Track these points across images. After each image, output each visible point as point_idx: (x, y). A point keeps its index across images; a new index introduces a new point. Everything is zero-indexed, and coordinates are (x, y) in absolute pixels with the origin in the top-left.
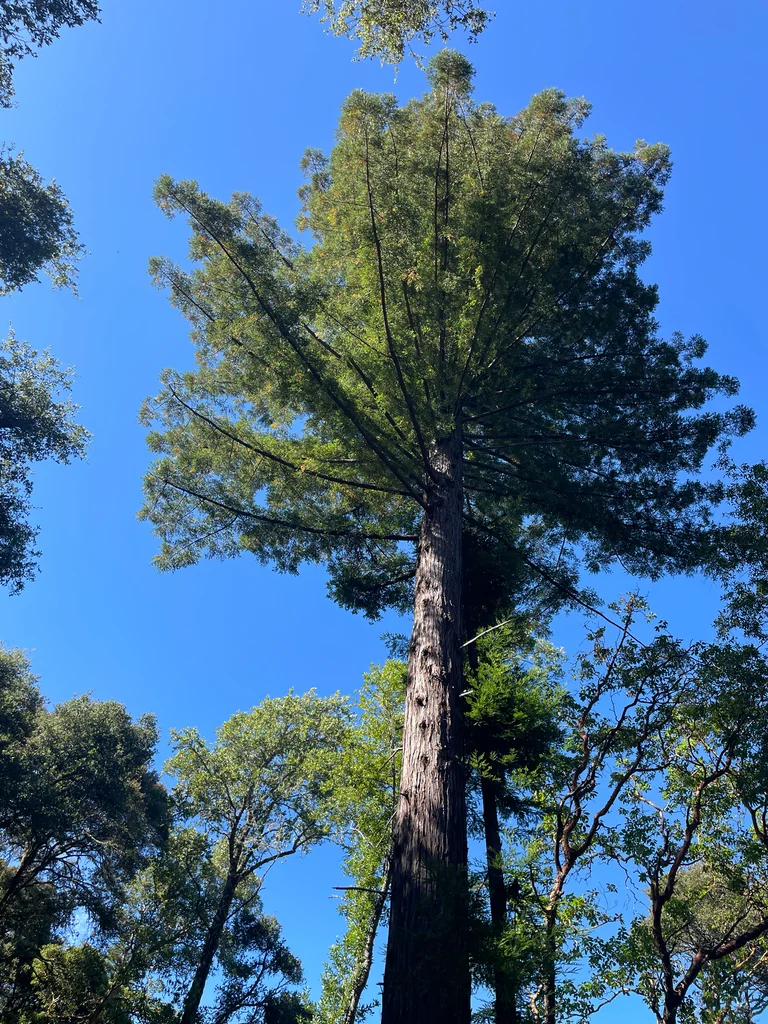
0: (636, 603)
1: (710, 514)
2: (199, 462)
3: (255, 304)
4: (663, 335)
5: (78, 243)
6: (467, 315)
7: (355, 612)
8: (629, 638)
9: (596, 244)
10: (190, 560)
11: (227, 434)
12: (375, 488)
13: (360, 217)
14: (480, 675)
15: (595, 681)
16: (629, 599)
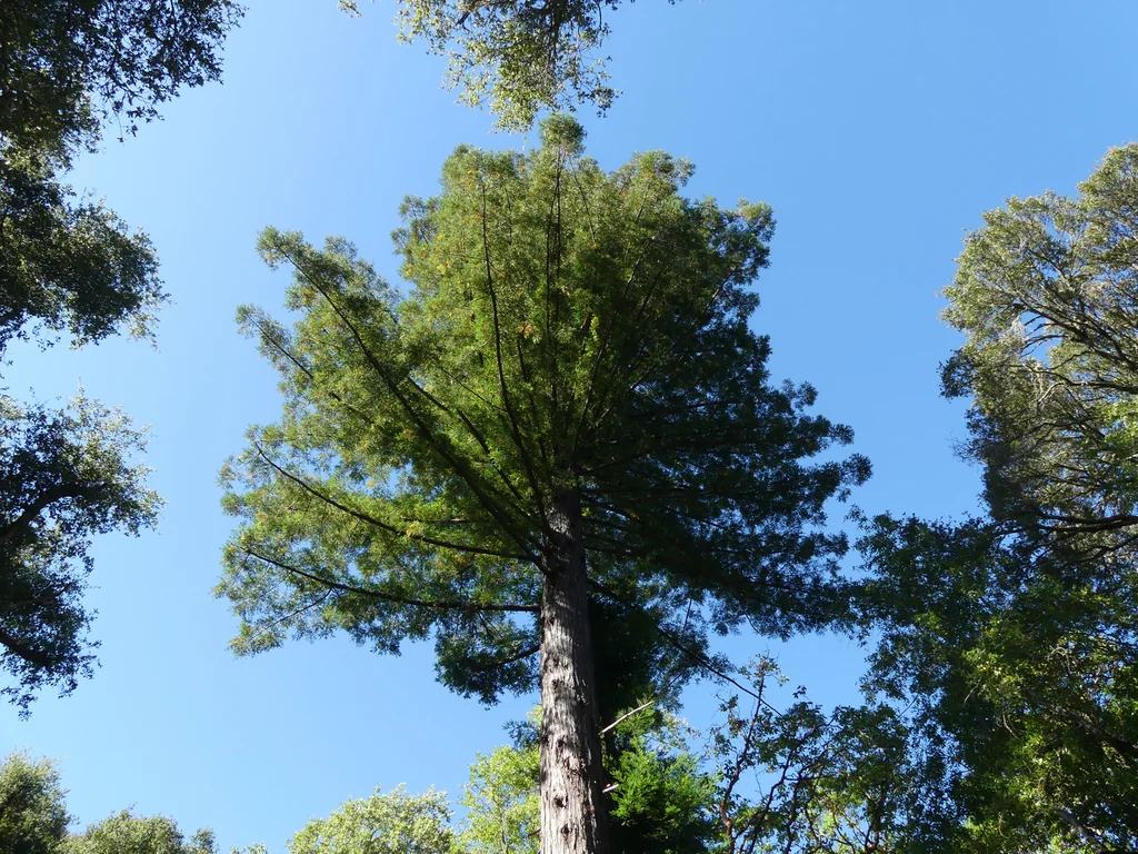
0: (767, 667)
1: (839, 568)
2: (290, 529)
3: (362, 356)
4: (774, 383)
5: (163, 292)
6: (583, 366)
7: (467, 696)
8: (763, 706)
9: (706, 296)
10: (273, 642)
11: (320, 496)
12: (487, 552)
13: (475, 269)
14: (624, 765)
15: (733, 757)
16: (758, 663)
